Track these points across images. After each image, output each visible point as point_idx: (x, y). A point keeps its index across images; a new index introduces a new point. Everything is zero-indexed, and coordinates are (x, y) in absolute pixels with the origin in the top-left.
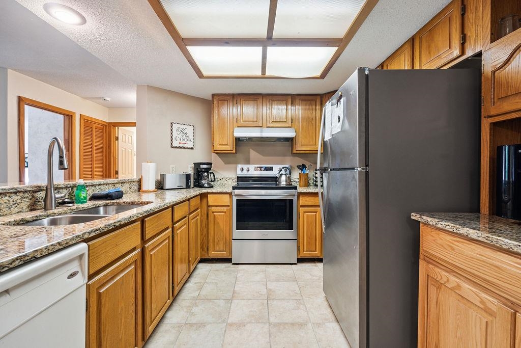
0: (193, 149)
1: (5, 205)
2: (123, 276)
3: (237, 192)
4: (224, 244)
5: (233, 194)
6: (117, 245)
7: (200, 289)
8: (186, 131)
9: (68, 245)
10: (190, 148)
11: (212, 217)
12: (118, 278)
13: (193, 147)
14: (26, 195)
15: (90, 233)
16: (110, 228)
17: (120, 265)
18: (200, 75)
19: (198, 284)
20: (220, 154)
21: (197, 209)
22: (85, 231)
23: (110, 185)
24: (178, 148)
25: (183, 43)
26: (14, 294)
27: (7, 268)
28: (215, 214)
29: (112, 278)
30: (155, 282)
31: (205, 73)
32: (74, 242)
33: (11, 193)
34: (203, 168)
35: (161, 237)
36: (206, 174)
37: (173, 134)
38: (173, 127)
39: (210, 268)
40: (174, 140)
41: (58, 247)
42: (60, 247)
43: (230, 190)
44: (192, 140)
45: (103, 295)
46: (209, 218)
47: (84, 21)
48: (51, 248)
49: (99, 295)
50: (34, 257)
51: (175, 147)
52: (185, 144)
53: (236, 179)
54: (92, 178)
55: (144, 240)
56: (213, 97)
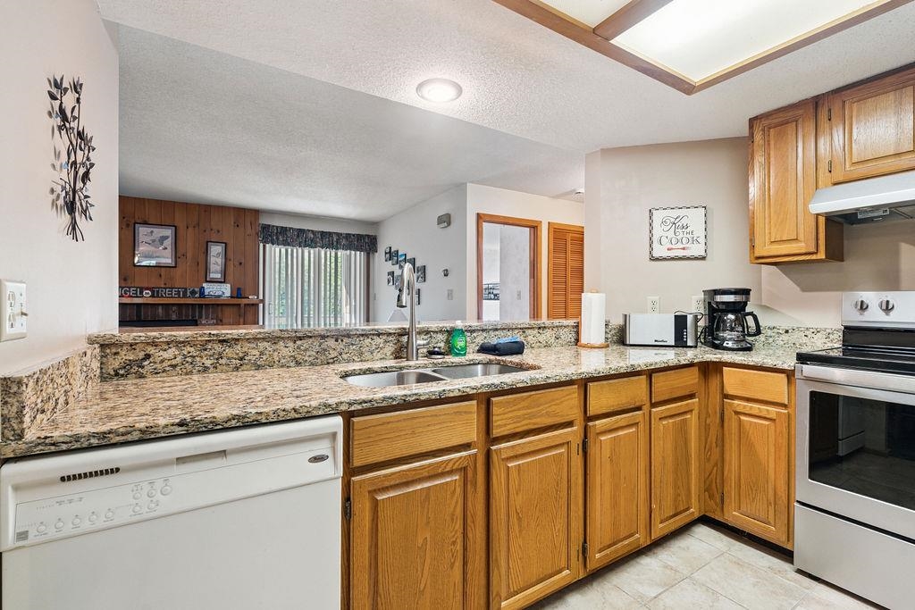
0: (703, 258)
1: (367, 349)
2: (429, 488)
3: (811, 370)
4: (769, 504)
5: (798, 375)
6: (413, 433)
7: (669, 586)
8: (684, 222)
9: (310, 415)
10: (696, 258)
11: (734, 425)
12: (419, 487)
13: (703, 254)
14: (391, 338)
15: (350, 404)
16: (394, 403)
17: (423, 468)
18: (687, 88)
19: (668, 572)
20: (785, 265)
21: (691, 396)
22: (343, 400)
23: (516, 331)
24: (665, 259)
25: (597, 37)
26: (231, 460)
27: (221, 427)
28: (743, 418)
29: (407, 484)
30: (519, 519)
31: (696, 78)
32: (320, 413)
33: (373, 335)
34: (723, 303)
35: (540, 440)
36: (731, 317)
37: (654, 232)
38: (654, 218)
39: (725, 549)
40: (655, 245)
41: (294, 415)
42: (297, 416)
43: (790, 362)
44: (702, 240)
45: (380, 505)
46: (726, 425)
47: (460, 90)
48: (282, 414)
49: (375, 504)
50: (257, 421)
51: (657, 259)
52: (684, 249)
53: (841, 334)
54: (566, 317)
55: (490, 438)
56: (751, 127)
